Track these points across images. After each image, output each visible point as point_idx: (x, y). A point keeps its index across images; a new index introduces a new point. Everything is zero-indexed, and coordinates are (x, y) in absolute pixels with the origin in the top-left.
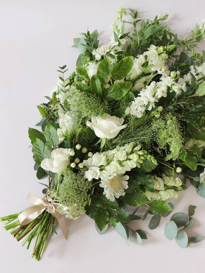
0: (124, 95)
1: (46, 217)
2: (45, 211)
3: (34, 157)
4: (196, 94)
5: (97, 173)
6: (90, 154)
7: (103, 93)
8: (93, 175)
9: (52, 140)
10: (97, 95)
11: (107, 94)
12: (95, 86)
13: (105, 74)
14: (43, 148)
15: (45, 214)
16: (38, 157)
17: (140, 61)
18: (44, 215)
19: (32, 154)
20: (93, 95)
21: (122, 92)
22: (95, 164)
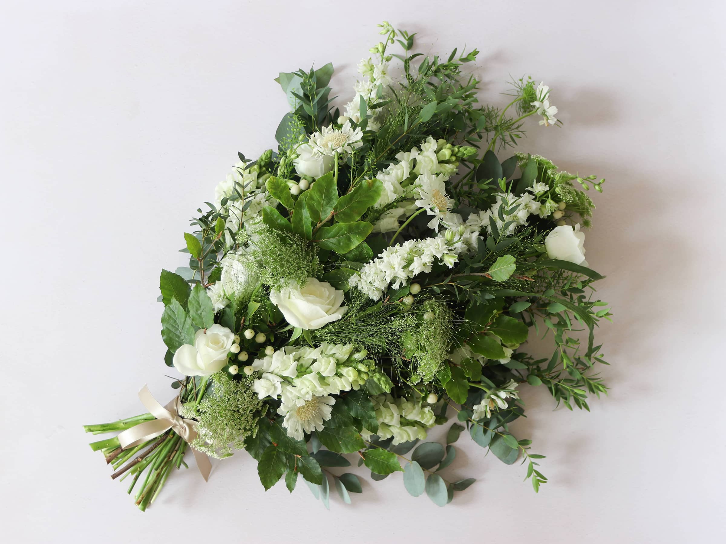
0: (353, 247)
1: (172, 442)
2: (171, 429)
3: (163, 332)
4: (489, 272)
5: (276, 388)
6: (269, 350)
7: (314, 234)
8: (268, 390)
9: (200, 317)
10: (303, 236)
11: (320, 237)
12: (301, 219)
13: (324, 202)
14: (183, 320)
15: (171, 436)
16: (171, 335)
17: (399, 172)
18: (168, 438)
19: (160, 327)
20: (294, 236)
21: (349, 239)
22: (276, 371)
